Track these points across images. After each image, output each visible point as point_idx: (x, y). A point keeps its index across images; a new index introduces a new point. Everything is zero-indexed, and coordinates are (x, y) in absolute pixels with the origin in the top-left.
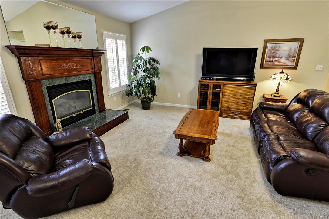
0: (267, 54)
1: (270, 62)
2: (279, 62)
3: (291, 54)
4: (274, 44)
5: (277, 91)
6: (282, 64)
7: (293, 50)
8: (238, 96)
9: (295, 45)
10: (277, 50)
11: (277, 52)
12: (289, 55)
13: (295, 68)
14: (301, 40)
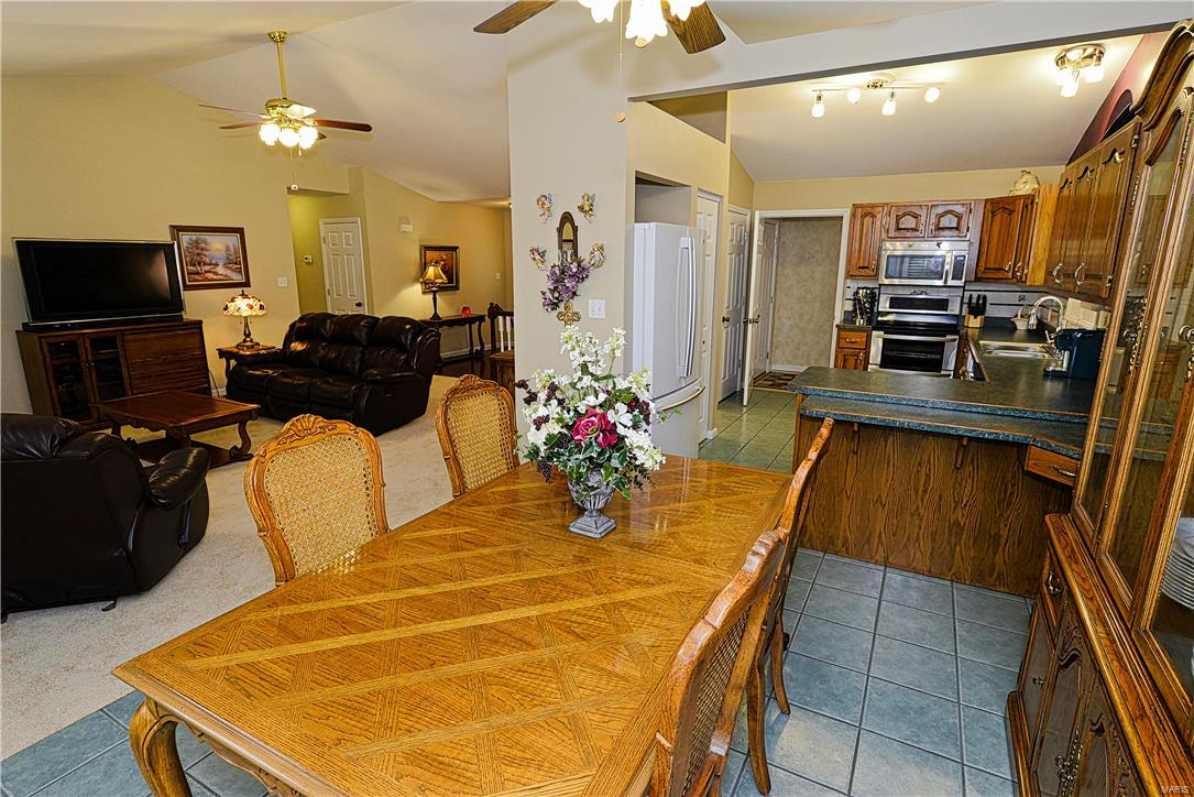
1: (198, 273)
2: (216, 274)
3: (231, 258)
4: (194, 236)
6: (221, 277)
7: (232, 250)
9: (232, 240)
10: (203, 249)
11: (204, 252)
12: (228, 258)
13: (247, 284)
14: (240, 231)
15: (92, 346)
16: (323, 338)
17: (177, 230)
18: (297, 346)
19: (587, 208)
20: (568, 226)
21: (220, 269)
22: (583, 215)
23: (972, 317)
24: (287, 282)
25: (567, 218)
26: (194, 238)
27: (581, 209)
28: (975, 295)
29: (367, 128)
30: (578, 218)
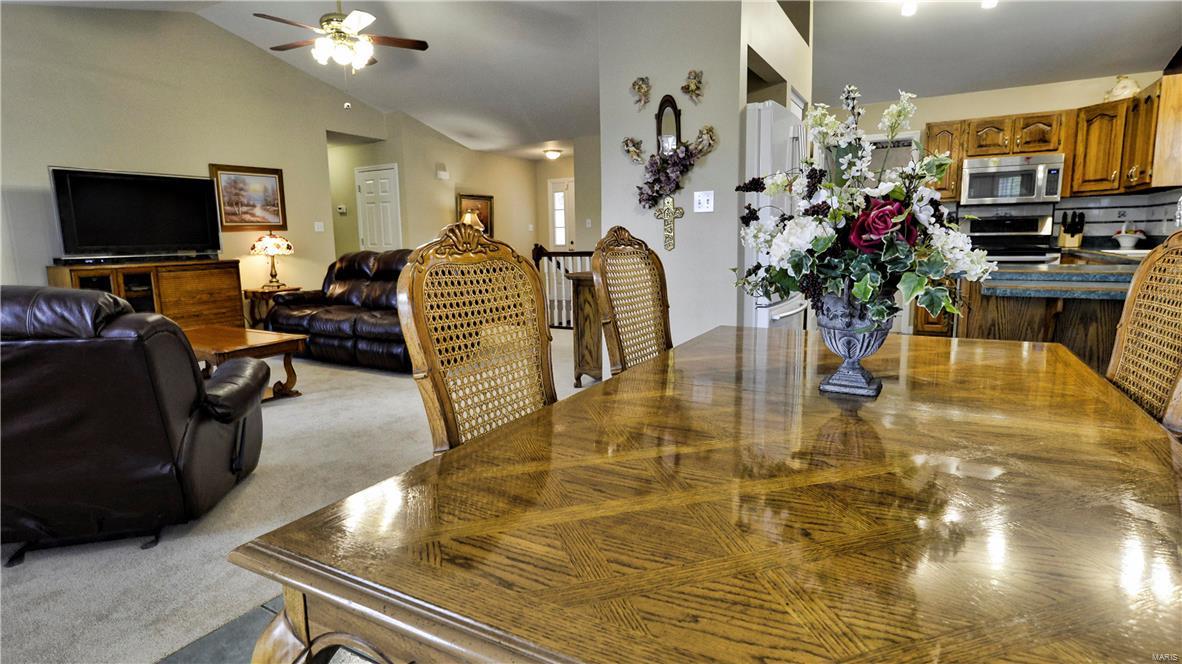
0: (224, 196)
1: (234, 214)
2: (253, 215)
3: (269, 199)
4: (233, 175)
5: (274, 276)
6: (259, 219)
7: (270, 191)
8: (205, 297)
9: (271, 182)
10: (241, 189)
11: (242, 192)
12: (266, 200)
13: (283, 227)
14: (278, 172)
15: (126, 284)
16: (366, 276)
17: (215, 168)
18: (337, 289)
19: (693, 87)
20: (669, 110)
21: (258, 211)
22: (687, 97)
23: (1068, 236)
24: (323, 227)
25: (668, 101)
26: (233, 177)
27: (686, 89)
28: (1070, 213)
29: (422, 46)
30: (682, 101)
